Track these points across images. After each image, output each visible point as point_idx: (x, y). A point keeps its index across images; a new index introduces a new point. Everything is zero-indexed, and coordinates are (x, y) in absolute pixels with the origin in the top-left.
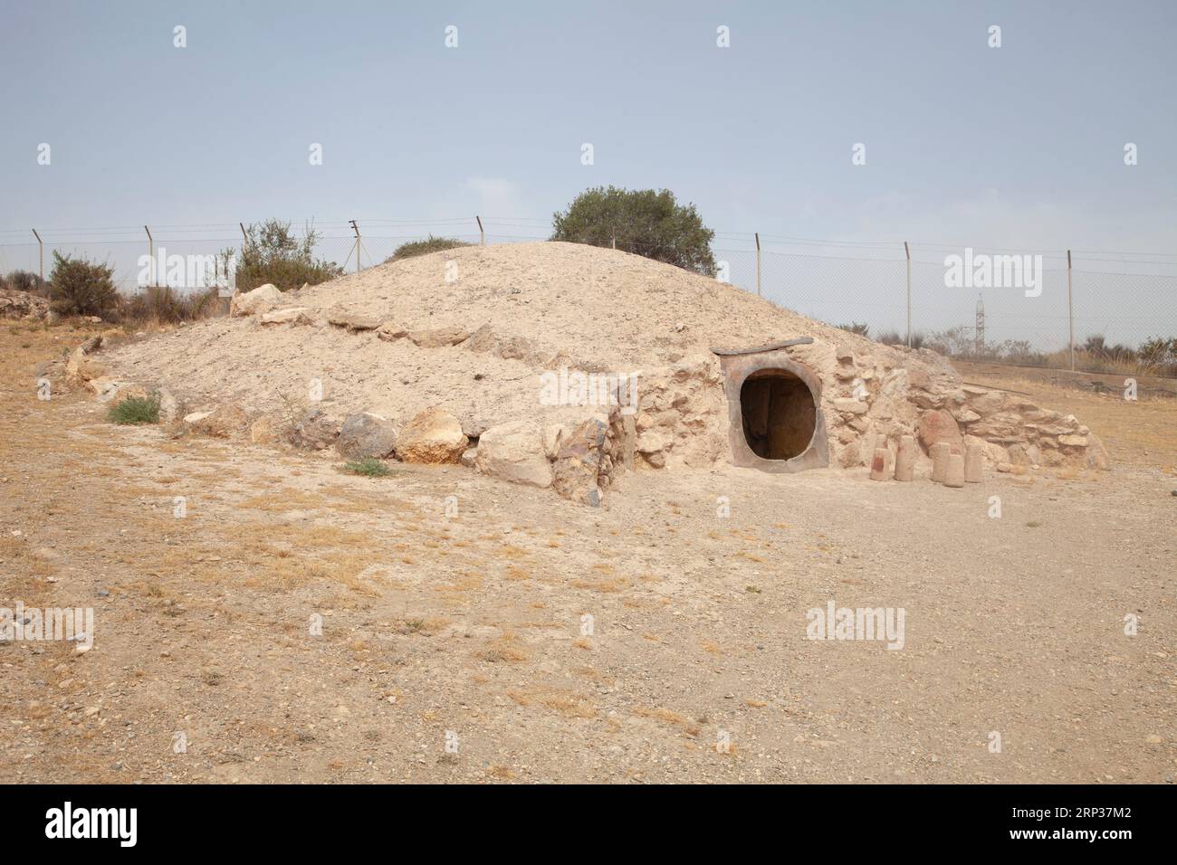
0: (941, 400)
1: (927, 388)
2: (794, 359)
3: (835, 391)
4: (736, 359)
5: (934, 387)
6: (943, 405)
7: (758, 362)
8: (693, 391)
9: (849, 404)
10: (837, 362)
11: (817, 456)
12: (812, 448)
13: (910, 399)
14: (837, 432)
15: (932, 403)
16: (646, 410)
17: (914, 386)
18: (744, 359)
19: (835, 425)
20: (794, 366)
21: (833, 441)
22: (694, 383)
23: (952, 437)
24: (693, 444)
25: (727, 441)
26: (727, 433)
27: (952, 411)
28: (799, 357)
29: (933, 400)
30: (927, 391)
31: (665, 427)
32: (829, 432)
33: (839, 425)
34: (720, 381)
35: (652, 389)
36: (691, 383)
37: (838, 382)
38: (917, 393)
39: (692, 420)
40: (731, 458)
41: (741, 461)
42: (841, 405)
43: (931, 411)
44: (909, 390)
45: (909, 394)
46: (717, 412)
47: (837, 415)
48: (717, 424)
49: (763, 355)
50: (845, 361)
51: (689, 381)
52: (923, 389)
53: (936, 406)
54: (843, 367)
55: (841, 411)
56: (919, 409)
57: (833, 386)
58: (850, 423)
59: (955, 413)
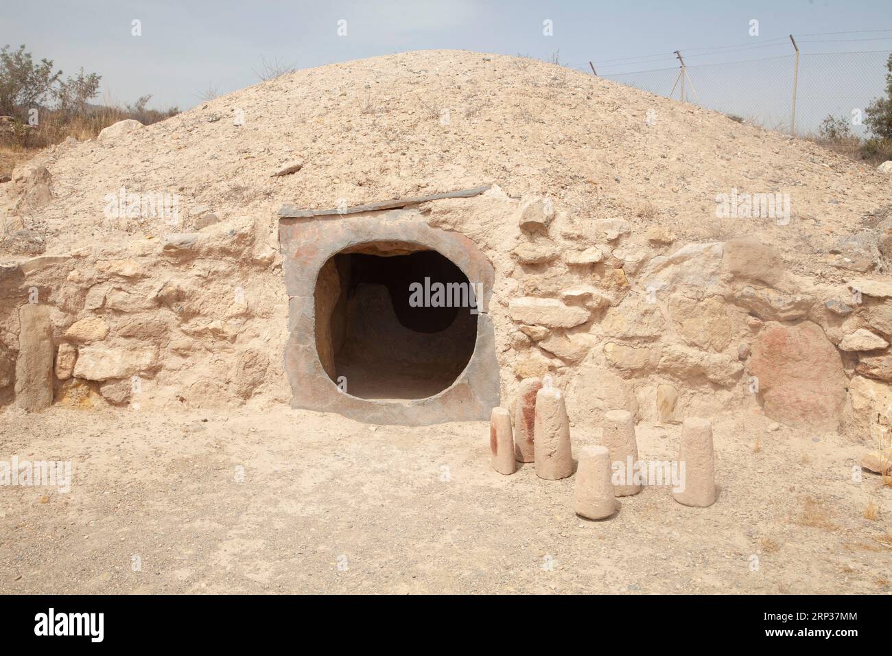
0: (798, 305)
1: (769, 280)
2: (435, 225)
3: (512, 283)
4: (310, 226)
5: (788, 278)
6: (803, 313)
7: (357, 231)
8: (206, 280)
9: (537, 310)
10: (518, 232)
11: (470, 398)
12: (462, 385)
13: (730, 299)
14: (517, 359)
15: (775, 310)
16: (94, 311)
17: (737, 276)
18: (327, 225)
19: (510, 346)
20: (433, 237)
21: (506, 374)
22: (207, 265)
23: (818, 378)
24: (203, 367)
25: (279, 365)
26: (280, 352)
27: (825, 325)
28: (444, 222)
29: (775, 305)
30: (769, 286)
31: (133, 340)
32: (499, 358)
33: (521, 346)
34: (276, 263)
35: (104, 276)
36: (199, 267)
37: (519, 268)
38: (744, 288)
39: (202, 327)
40: (286, 392)
41: (306, 398)
42: (518, 310)
43: (774, 325)
44: (729, 282)
45: (728, 290)
46: (267, 315)
47: (513, 328)
48: (265, 334)
49: (367, 218)
50: (534, 229)
51: (196, 262)
52: (760, 281)
53: (783, 315)
54: (532, 240)
55: (520, 322)
56: (752, 320)
57: (510, 274)
58: (540, 344)
59: (832, 331)
